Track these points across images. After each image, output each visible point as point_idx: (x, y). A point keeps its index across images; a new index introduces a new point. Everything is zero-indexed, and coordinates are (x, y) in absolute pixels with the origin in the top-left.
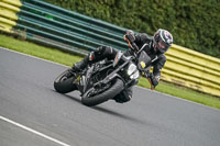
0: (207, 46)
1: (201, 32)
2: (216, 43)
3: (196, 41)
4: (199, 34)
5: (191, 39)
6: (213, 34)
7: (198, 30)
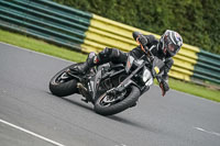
0: (146, 23)
1: (141, 9)
2: (156, 19)
3: (136, 18)
4: (139, 11)
5: (131, 15)
6: (152, 11)
7: (138, 7)
